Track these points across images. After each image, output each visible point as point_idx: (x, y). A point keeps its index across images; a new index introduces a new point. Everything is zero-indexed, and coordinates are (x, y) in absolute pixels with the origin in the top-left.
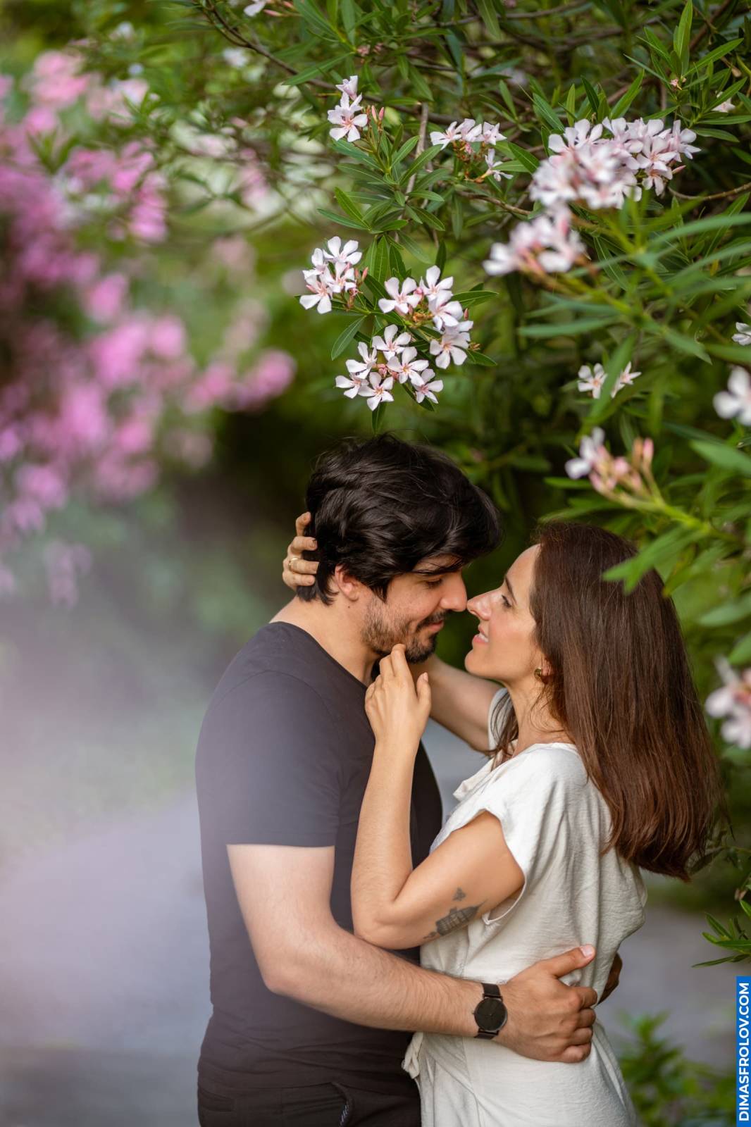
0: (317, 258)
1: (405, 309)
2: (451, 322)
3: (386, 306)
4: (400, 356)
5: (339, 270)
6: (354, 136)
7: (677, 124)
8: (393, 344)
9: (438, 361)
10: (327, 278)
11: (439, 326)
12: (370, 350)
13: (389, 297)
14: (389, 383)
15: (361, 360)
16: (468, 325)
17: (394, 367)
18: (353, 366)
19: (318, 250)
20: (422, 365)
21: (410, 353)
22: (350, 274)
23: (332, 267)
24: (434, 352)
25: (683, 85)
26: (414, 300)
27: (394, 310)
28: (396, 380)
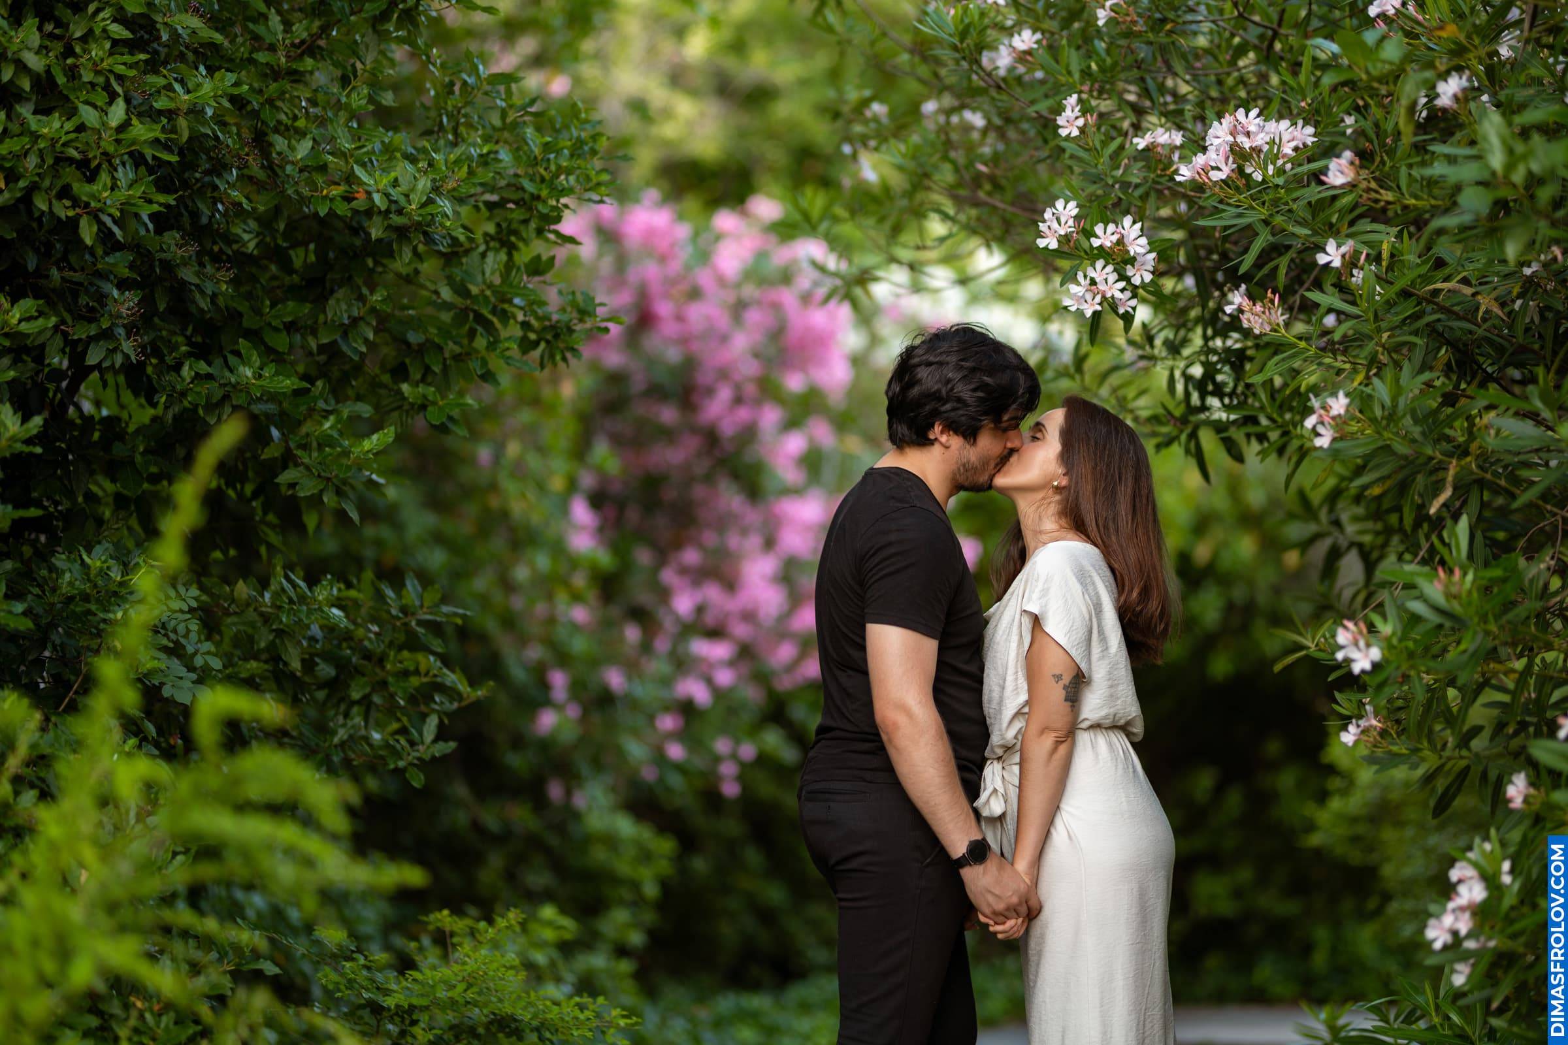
0: (1048, 215)
1: (1108, 244)
2: (1141, 250)
3: (1096, 243)
4: (1106, 280)
5: (1063, 220)
6: (1075, 133)
7: (1300, 123)
8: (1102, 273)
9: (1133, 280)
10: (1055, 225)
11: (1132, 253)
12: (1085, 277)
13: (1097, 237)
14: (1098, 299)
15: (1079, 284)
16: (1153, 255)
17: (1102, 287)
18: (1074, 288)
19: (1048, 210)
20: (1122, 284)
21: (1113, 277)
22: (1071, 222)
23: (1058, 220)
24: (1130, 273)
25: (1309, 105)
26: (1115, 238)
27: (1101, 246)
28: (1104, 297)
